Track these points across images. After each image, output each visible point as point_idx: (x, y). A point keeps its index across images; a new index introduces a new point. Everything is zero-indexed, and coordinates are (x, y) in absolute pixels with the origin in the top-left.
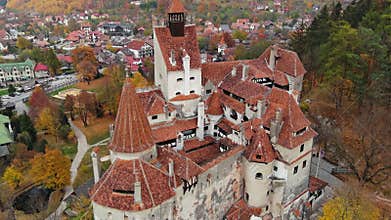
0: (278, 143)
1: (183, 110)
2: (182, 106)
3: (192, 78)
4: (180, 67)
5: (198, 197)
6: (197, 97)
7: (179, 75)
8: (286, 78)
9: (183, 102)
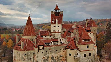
0: (77, 43)
1: (55, 36)
2: (55, 35)
3: (59, 27)
4: (55, 23)
5: (45, 55)
6: (60, 33)
7: (54, 25)
8: (90, 28)
9: (55, 33)
